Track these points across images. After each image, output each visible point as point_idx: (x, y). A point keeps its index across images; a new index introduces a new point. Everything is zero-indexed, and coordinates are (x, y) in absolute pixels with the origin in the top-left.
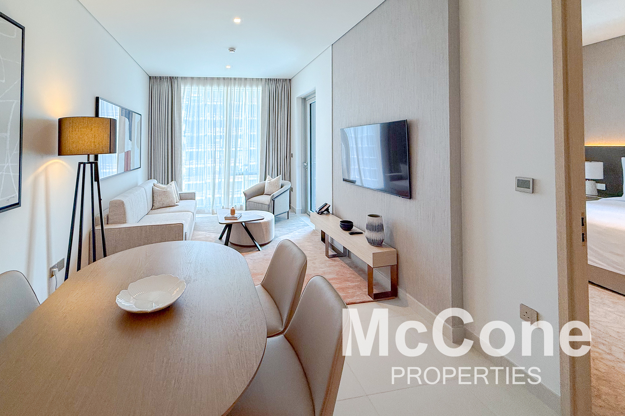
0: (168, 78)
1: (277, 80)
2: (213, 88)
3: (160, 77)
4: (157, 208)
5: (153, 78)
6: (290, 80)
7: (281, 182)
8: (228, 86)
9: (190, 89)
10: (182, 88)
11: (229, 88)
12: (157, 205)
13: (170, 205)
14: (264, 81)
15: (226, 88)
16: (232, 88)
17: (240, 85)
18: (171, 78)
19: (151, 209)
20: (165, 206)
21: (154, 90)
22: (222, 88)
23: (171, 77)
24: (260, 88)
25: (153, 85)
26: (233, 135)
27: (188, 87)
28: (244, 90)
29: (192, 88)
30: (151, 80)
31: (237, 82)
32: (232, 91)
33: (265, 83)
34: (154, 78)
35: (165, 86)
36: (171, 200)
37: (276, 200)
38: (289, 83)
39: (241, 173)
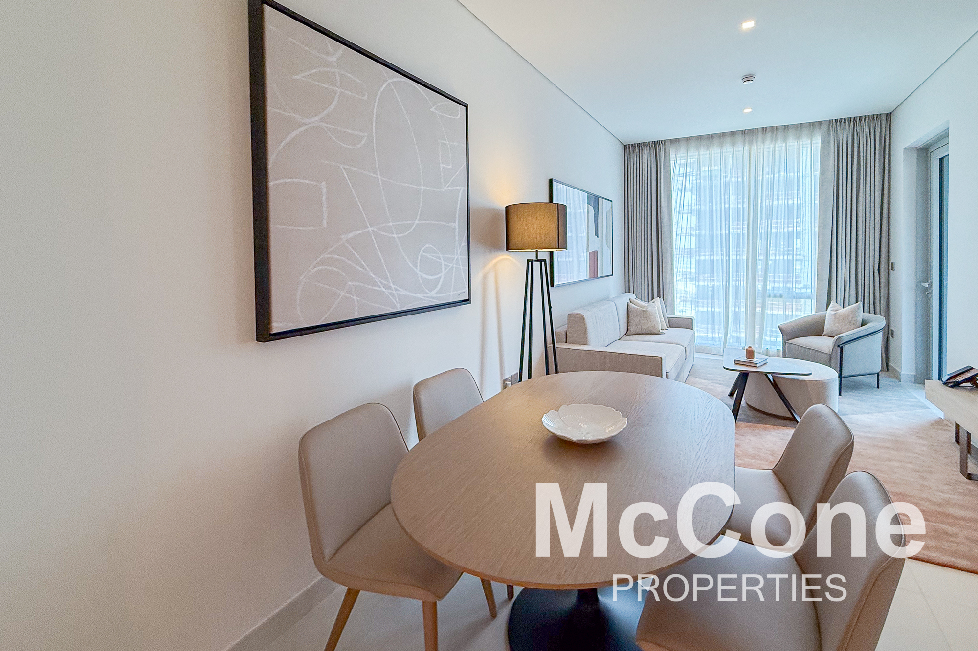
0: (651, 143)
1: (855, 121)
2: (724, 150)
3: (639, 143)
4: (634, 333)
5: (629, 146)
6: (889, 116)
7: (862, 315)
8: (750, 143)
9: (684, 157)
10: (673, 156)
11: (753, 148)
12: (633, 329)
13: (652, 332)
14: (825, 128)
15: (747, 148)
16: (759, 147)
17: (775, 139)
18: (656, 144)
19: (625, 334)
20: (644, 331)
21: (630, 166)
22: (741, 149)
23: (655, 141)
24: (818, 140)
25: (630, 158)
26: (761, 234)
27: (682, 153)
28: (784, 148)
29: (688, 155)
30: (627, 152)
31: (768, 135)
32: (759, 151)
33: (829, 128)
34: (631, 146)
35: (647, 156)
36: (653, 324)
37: (846, 348)
38: (887, 122)
39: (778, 295)
